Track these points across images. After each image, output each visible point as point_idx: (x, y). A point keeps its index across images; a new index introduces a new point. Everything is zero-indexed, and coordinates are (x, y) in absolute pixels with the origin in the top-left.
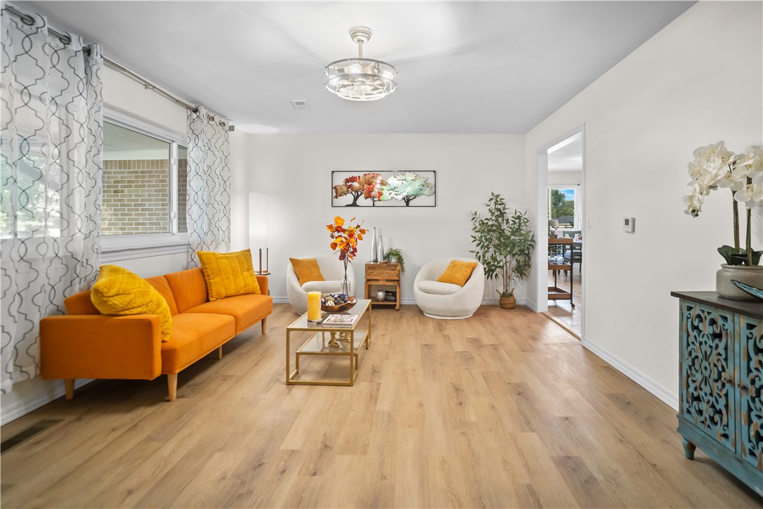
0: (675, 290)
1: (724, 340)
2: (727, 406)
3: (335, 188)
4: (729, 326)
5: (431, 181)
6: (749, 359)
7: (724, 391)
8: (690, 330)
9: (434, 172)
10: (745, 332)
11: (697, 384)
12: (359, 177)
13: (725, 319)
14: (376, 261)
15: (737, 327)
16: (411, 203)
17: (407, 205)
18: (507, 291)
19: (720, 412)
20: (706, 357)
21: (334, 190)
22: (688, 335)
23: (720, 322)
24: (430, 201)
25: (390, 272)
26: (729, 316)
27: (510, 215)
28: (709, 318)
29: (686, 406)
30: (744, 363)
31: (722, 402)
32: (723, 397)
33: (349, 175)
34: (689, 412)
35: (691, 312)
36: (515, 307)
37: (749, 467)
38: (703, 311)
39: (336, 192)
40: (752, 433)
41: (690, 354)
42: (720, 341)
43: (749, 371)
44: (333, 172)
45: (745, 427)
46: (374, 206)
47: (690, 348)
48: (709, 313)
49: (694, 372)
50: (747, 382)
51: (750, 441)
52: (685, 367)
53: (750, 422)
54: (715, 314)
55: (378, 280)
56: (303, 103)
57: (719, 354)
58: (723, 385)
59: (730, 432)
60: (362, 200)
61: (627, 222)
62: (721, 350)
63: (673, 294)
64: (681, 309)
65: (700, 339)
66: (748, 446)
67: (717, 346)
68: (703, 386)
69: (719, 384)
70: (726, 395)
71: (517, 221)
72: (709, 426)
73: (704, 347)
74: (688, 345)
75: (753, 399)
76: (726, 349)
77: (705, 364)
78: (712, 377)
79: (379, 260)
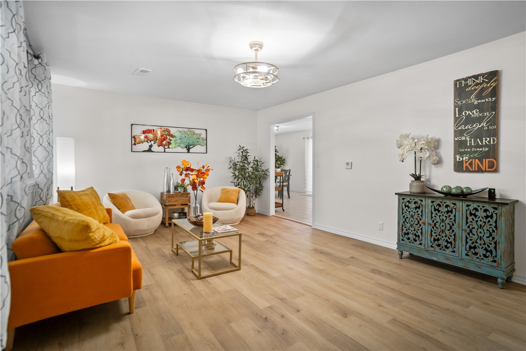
0: (396, 192)
1: (421, 209)
2: (422, 233)
3: (134, 137)
4: (423, 203)
5: (204, 136)
6: (432, 213)
7: (421, 227)
8: (404, 207)
9: (206, 130)
10: (430, 204)
11: (408, 228)
12: (153, 130)
13: (422, 201)
14: (169, 191)
15: (427, 203)
16: (191, 150)
17: (189, 152)
18: (250, 205)
19: (419, 236)
20: (412, 216)
21: (133, 139)
22: (403, 209)
23: (419, 202)
24: (203, 149)
25: (183, 198)
26: (423, 200)
27: (251, 159)
28: (413, 201)
29: (401, 238)
30: (430, 215)
31: (419, 232)
32: (420, 230)
33: (145, 128)
34: (403, 240)
35: (405, 200)
36: (255, 215)
37: (431, 252)
38: (411, 199)
39: (135, 141)
40: (432, 239)
41: (404, 217)
42: (419, 209)
43: (432, 218)
44: (132, 125)
45: (429, 238)
46: (165, 152)
47: (404, 215)
48: (414, 200)
49: (406, 223)
50: (431, 222)
51: (431, 242)
52: (401, 222)
53: (432, 235)
54: (416, 200)
55: (175, 205)
56: (145, 71)
57: (419, 214)
58: (420, 225)
59: (423, 242)
60: (155, 148)
61: (347, 164)
62: (420, 212)
63: (396, 194)
64: (399, 200)
65: (409, 210)
66: (431, 244)
67: (418, 212)
68: (410, 228)
69: (418, 225)
70: (422, 229)
71: (256, 163)
72: (413, 243)
73: (411, 213)
74: (403, 213)
75: (433, 227)
76: (422, 212)
77: (412, 219)
78: (415, 223)
79: (172, 191)
